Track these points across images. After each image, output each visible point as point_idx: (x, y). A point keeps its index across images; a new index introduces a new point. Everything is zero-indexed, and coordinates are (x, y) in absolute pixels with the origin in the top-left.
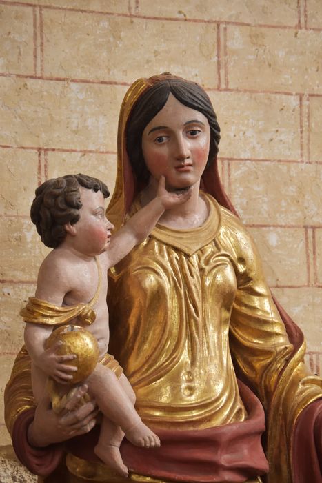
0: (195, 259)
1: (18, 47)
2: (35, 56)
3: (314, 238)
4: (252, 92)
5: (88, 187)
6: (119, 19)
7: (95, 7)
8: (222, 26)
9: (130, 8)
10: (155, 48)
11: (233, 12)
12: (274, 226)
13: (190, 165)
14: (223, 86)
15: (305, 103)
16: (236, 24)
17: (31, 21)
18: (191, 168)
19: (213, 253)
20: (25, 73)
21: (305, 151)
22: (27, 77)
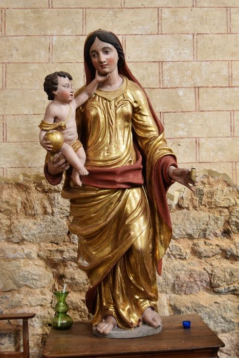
0: (113, 102)
1: (77, 25)
2: (83, 27)
3: (198, 91)
4: (172, 34)
5: (61, 76)
6: (117, 10)
7: (108, 6)
8: (160, 9)
9: (121, 5)
10: (132, 20)
11: (165, 3)
12: (181, 88)
13: (106, 65)
14: (160, 33)
15: (195, 37)
16: (166, 7)
17: (82, 14)
18: (107, 66)
19: (122, 100)
20: (79, 34)
21: (195, 57)
22: (79, 35)
